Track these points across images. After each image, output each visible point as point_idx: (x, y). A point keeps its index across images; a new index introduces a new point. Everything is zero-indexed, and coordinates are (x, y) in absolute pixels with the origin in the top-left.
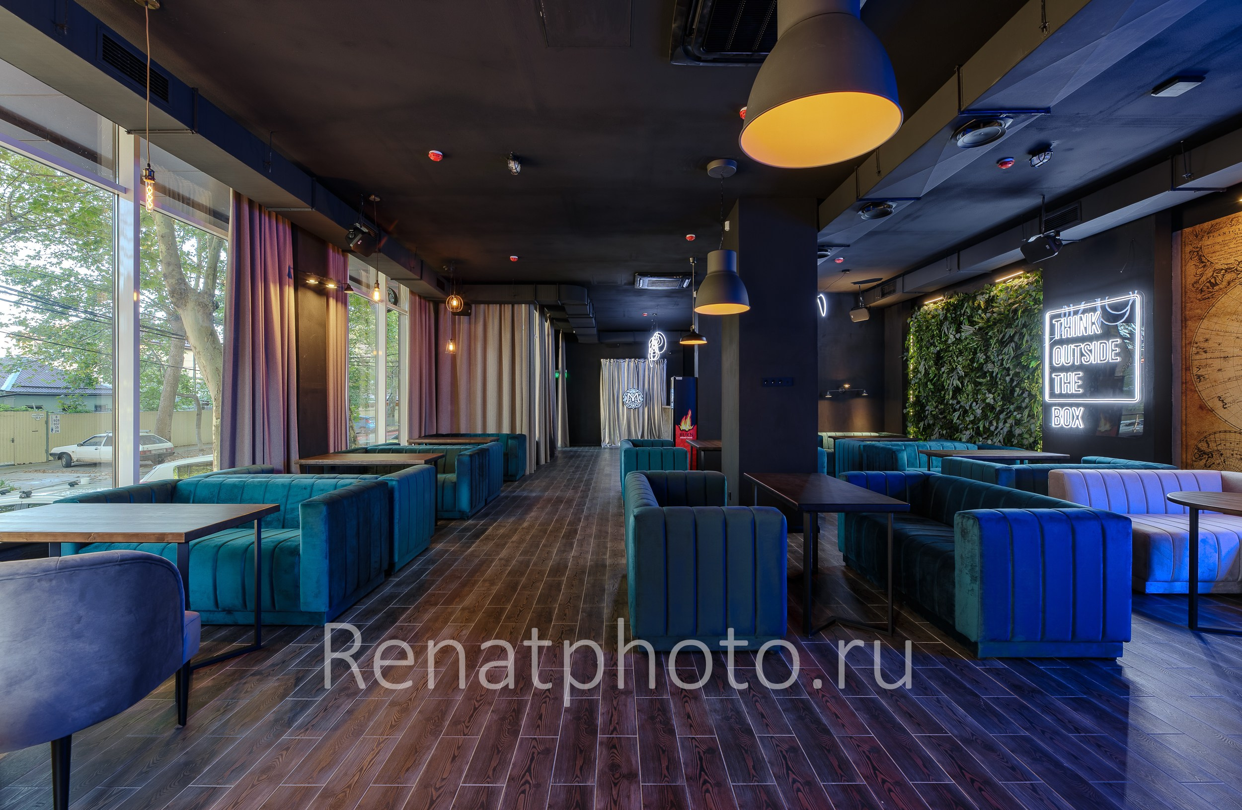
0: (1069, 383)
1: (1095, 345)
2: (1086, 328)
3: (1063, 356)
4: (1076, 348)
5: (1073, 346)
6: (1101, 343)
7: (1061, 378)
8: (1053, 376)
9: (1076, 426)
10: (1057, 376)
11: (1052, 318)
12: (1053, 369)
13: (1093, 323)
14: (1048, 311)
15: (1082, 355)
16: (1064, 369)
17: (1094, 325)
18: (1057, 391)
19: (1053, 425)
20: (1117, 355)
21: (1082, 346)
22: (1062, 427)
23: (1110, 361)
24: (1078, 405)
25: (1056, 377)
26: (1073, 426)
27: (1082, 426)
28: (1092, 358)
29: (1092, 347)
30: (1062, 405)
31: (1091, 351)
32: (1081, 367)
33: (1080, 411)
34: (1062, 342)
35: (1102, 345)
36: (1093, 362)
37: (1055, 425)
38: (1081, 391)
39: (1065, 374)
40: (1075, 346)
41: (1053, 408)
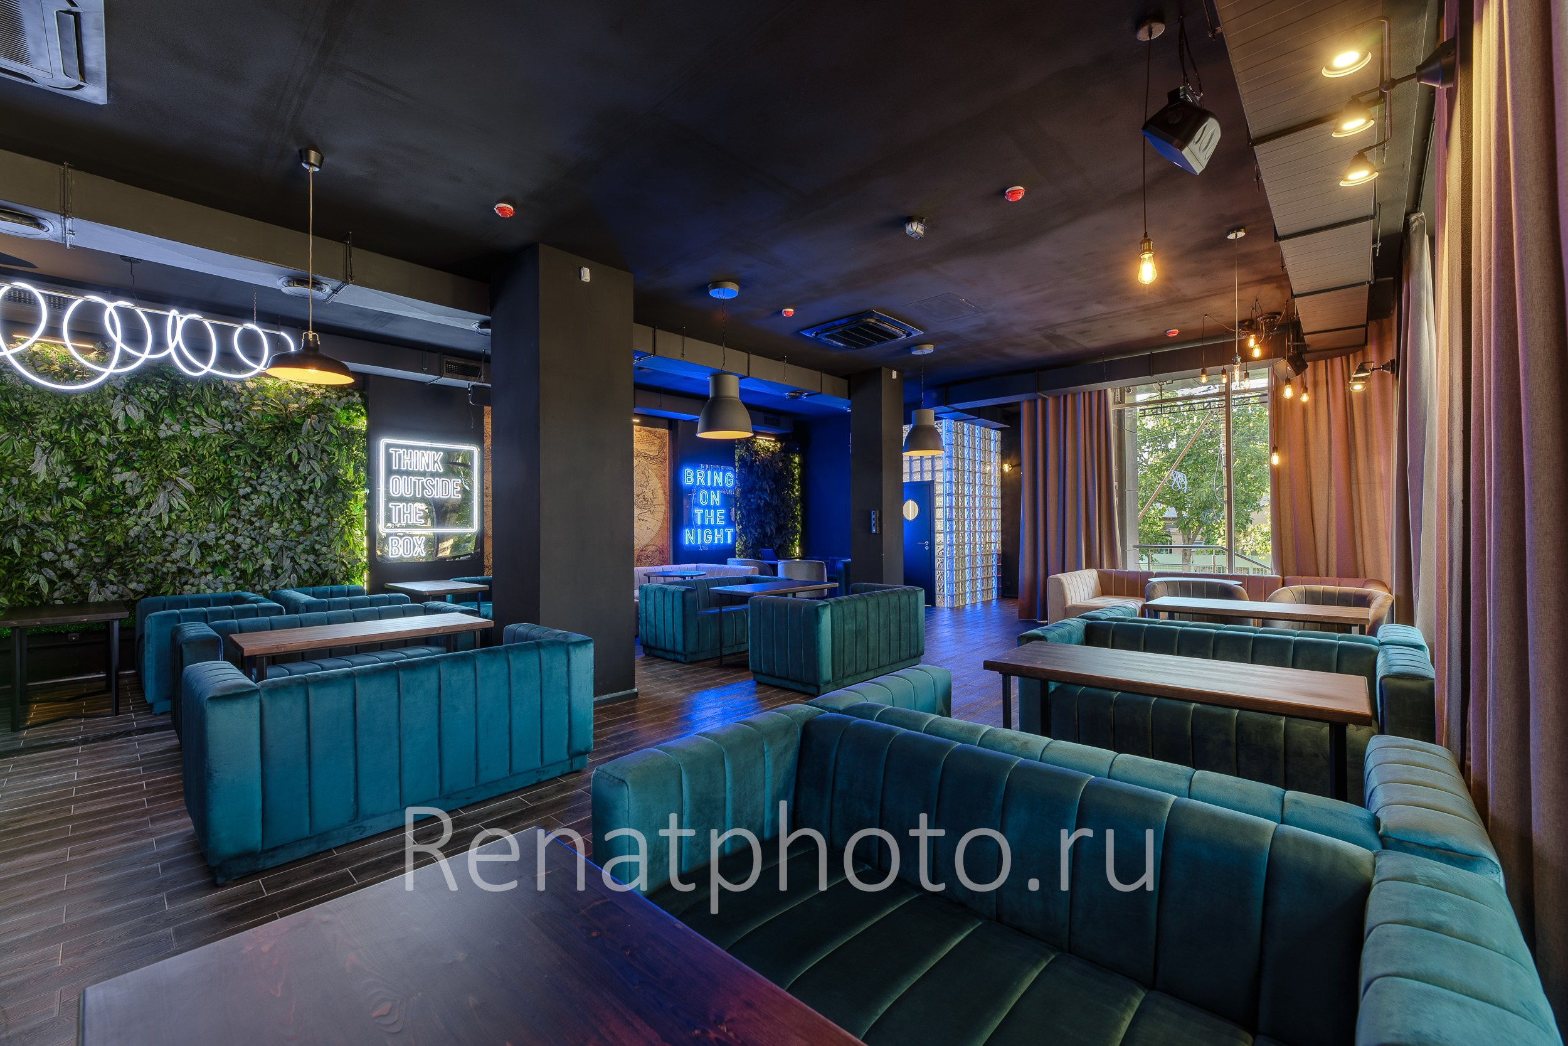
0: (410, 513)
1: (438, 481)
2: (428, 465)
3: (401, 486)
4: (417, 480)
5: (413, 478)
6: (444, 481)
7: (400, 509)
8: (390, 505)
9: (417, 555)
10: (395, 506)
11: (388, 446)
12: (389, 499)
13: (435, 462)
14: (386, 437)
15: (424, 488)
16: (402, 499)
17: (436, 464)
18: (395, 520)
19: (393, 558)
20: (457, 492)
21: (424, 480)
22: (401, 557)
23: (453, 497)
24: (418, 535)
25: (393, 507)
26: (414, 555)
27: (424, 554)
28: (435, 493)
29: (434, 482)
30: (401, 536)
31: (433, 486)
32: (423, 500)
33: (418, 540)
34: (400, 472)
36: (436, 497)
37: (393, 555)
38: (424, 522)
39: (405, 504)
41: (390, 538)
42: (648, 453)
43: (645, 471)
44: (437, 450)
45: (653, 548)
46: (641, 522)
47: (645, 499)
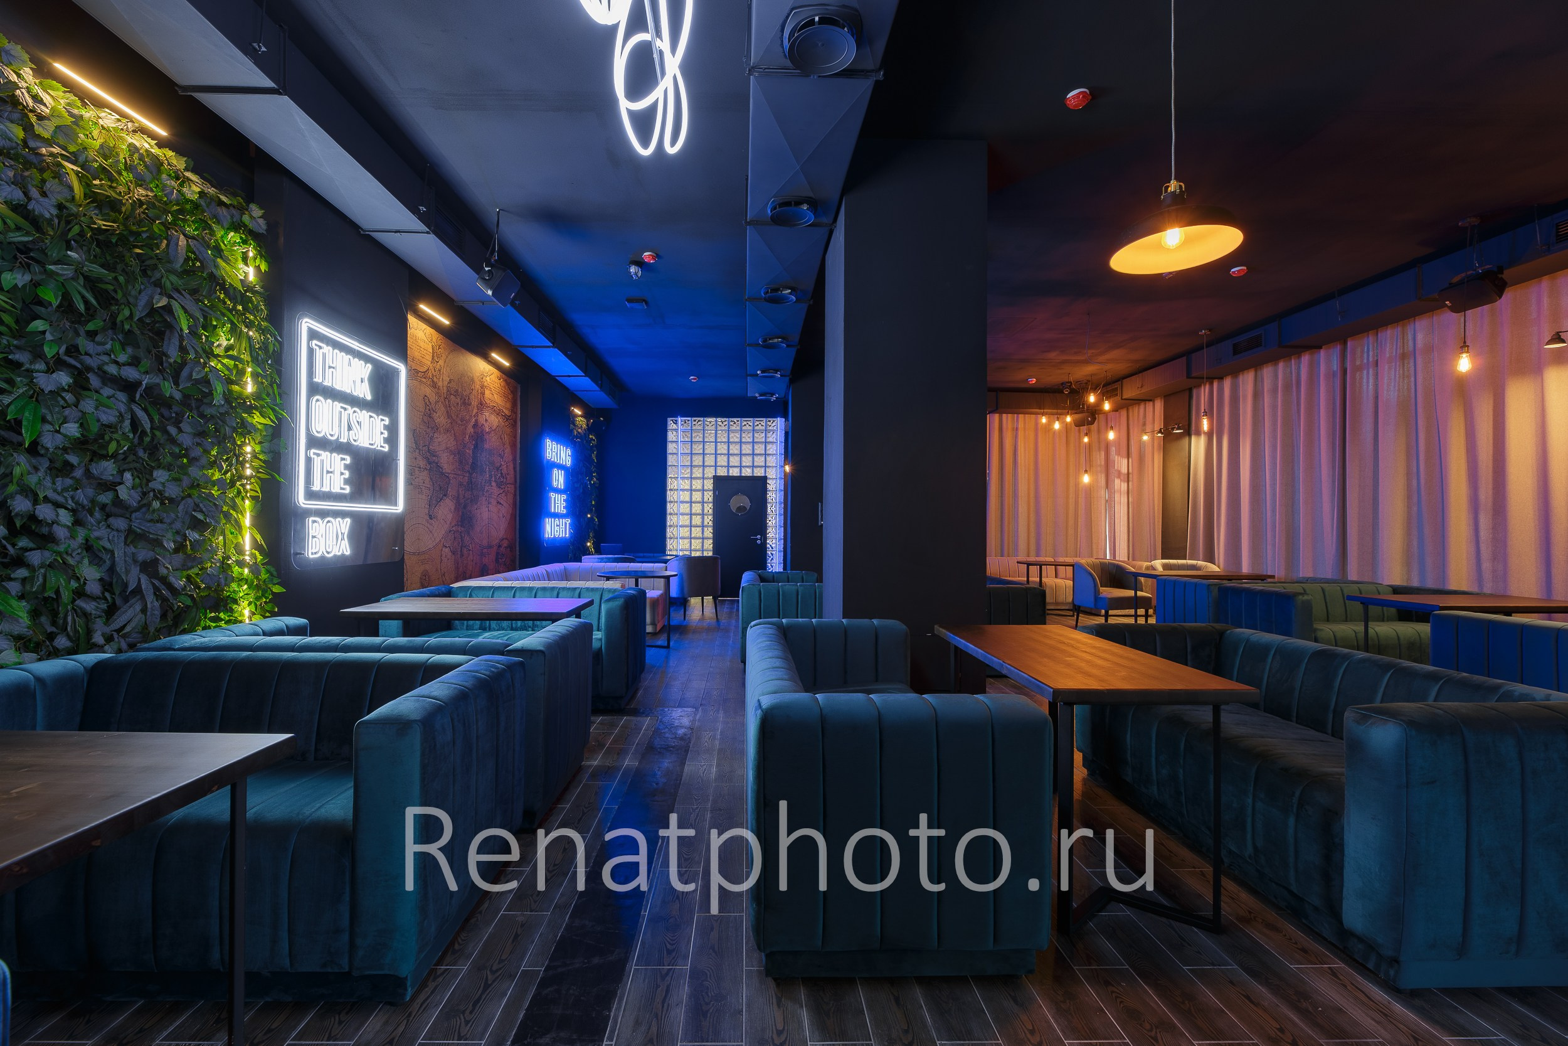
1: (364, 415)
2: (353, 383)
3: (324, 418)
4: (343, 410)
5: (338, 405)
6: (371, 417)
7: (322, 463)
8: (311, 453)
9: (340, 553)
10: (317, 455)
11: (310, 334)
12: (310, 440)
13: (363, 380)
14: (306, 316)
15: (350, 428)
16: (325, 444)
17: (364, 385)
18: (316, 486)
19: (311, 556)
20: (383, 440)
21: (350, 410)
22: (323, 557)
23: (379, 448)
24: (342, 514)
25: (315, 457)
26: (337, 552)
27: (348, 552)
28: (361, 437)
29: (361, 418)
30: (323, 514)
31: (360, 424)
32: (348, 448)
33: (345, 525)
34: (323, 391)
35: (372, 419)
36: (361, 445)
37: (312, 554)
38: (347, 490)
39: (328, 454)
40: (342, 407)
41: (309, 519)
42: (504, 410)
43: (503, 436)
44: (367, 359)
45: (505, 543)
46: (500, 506)
47: (502, 474)
